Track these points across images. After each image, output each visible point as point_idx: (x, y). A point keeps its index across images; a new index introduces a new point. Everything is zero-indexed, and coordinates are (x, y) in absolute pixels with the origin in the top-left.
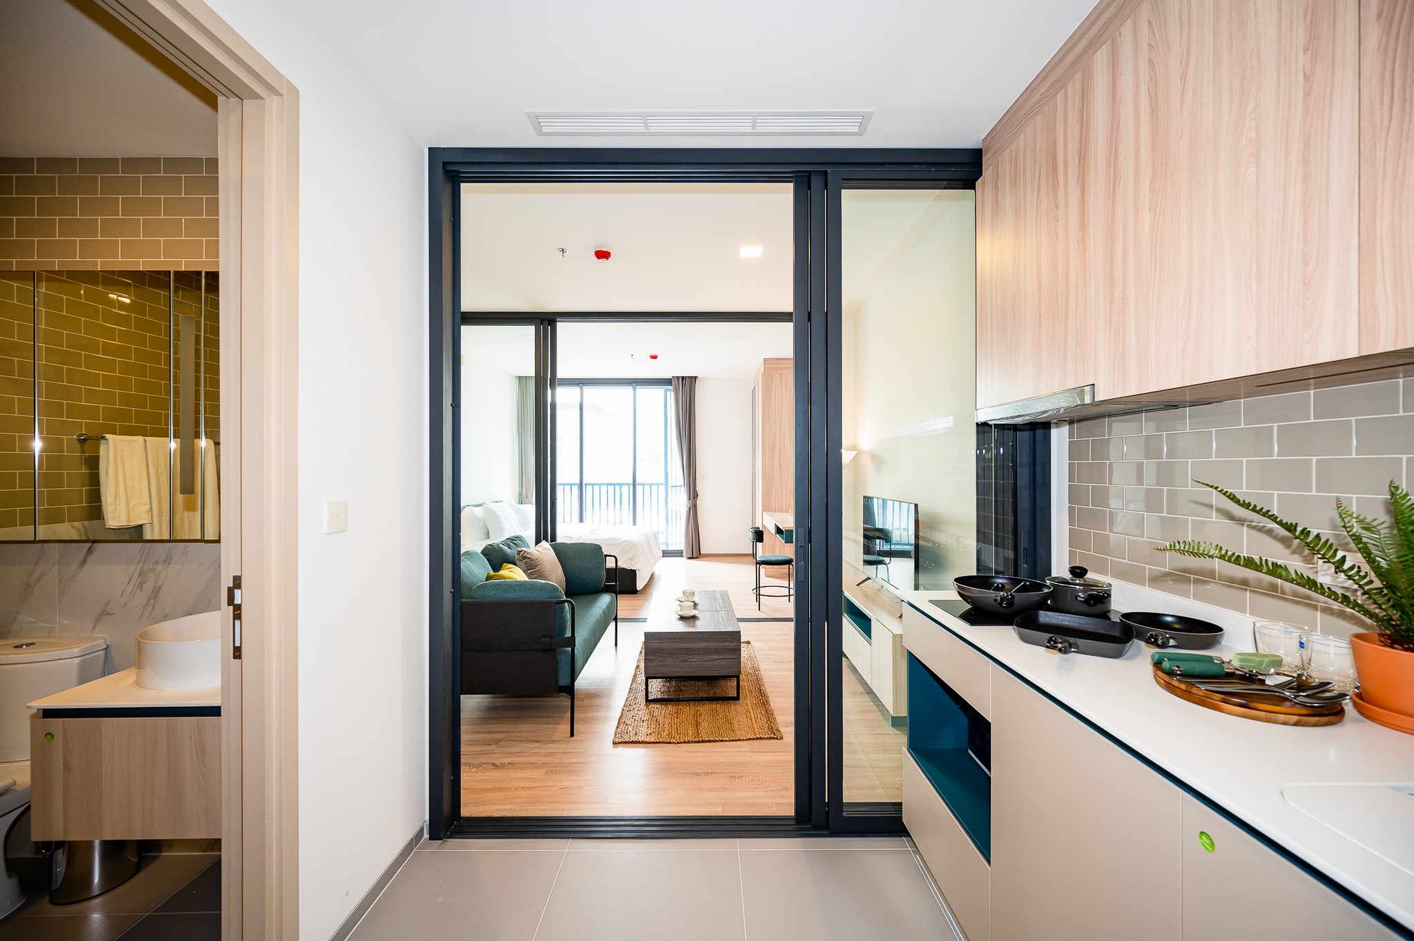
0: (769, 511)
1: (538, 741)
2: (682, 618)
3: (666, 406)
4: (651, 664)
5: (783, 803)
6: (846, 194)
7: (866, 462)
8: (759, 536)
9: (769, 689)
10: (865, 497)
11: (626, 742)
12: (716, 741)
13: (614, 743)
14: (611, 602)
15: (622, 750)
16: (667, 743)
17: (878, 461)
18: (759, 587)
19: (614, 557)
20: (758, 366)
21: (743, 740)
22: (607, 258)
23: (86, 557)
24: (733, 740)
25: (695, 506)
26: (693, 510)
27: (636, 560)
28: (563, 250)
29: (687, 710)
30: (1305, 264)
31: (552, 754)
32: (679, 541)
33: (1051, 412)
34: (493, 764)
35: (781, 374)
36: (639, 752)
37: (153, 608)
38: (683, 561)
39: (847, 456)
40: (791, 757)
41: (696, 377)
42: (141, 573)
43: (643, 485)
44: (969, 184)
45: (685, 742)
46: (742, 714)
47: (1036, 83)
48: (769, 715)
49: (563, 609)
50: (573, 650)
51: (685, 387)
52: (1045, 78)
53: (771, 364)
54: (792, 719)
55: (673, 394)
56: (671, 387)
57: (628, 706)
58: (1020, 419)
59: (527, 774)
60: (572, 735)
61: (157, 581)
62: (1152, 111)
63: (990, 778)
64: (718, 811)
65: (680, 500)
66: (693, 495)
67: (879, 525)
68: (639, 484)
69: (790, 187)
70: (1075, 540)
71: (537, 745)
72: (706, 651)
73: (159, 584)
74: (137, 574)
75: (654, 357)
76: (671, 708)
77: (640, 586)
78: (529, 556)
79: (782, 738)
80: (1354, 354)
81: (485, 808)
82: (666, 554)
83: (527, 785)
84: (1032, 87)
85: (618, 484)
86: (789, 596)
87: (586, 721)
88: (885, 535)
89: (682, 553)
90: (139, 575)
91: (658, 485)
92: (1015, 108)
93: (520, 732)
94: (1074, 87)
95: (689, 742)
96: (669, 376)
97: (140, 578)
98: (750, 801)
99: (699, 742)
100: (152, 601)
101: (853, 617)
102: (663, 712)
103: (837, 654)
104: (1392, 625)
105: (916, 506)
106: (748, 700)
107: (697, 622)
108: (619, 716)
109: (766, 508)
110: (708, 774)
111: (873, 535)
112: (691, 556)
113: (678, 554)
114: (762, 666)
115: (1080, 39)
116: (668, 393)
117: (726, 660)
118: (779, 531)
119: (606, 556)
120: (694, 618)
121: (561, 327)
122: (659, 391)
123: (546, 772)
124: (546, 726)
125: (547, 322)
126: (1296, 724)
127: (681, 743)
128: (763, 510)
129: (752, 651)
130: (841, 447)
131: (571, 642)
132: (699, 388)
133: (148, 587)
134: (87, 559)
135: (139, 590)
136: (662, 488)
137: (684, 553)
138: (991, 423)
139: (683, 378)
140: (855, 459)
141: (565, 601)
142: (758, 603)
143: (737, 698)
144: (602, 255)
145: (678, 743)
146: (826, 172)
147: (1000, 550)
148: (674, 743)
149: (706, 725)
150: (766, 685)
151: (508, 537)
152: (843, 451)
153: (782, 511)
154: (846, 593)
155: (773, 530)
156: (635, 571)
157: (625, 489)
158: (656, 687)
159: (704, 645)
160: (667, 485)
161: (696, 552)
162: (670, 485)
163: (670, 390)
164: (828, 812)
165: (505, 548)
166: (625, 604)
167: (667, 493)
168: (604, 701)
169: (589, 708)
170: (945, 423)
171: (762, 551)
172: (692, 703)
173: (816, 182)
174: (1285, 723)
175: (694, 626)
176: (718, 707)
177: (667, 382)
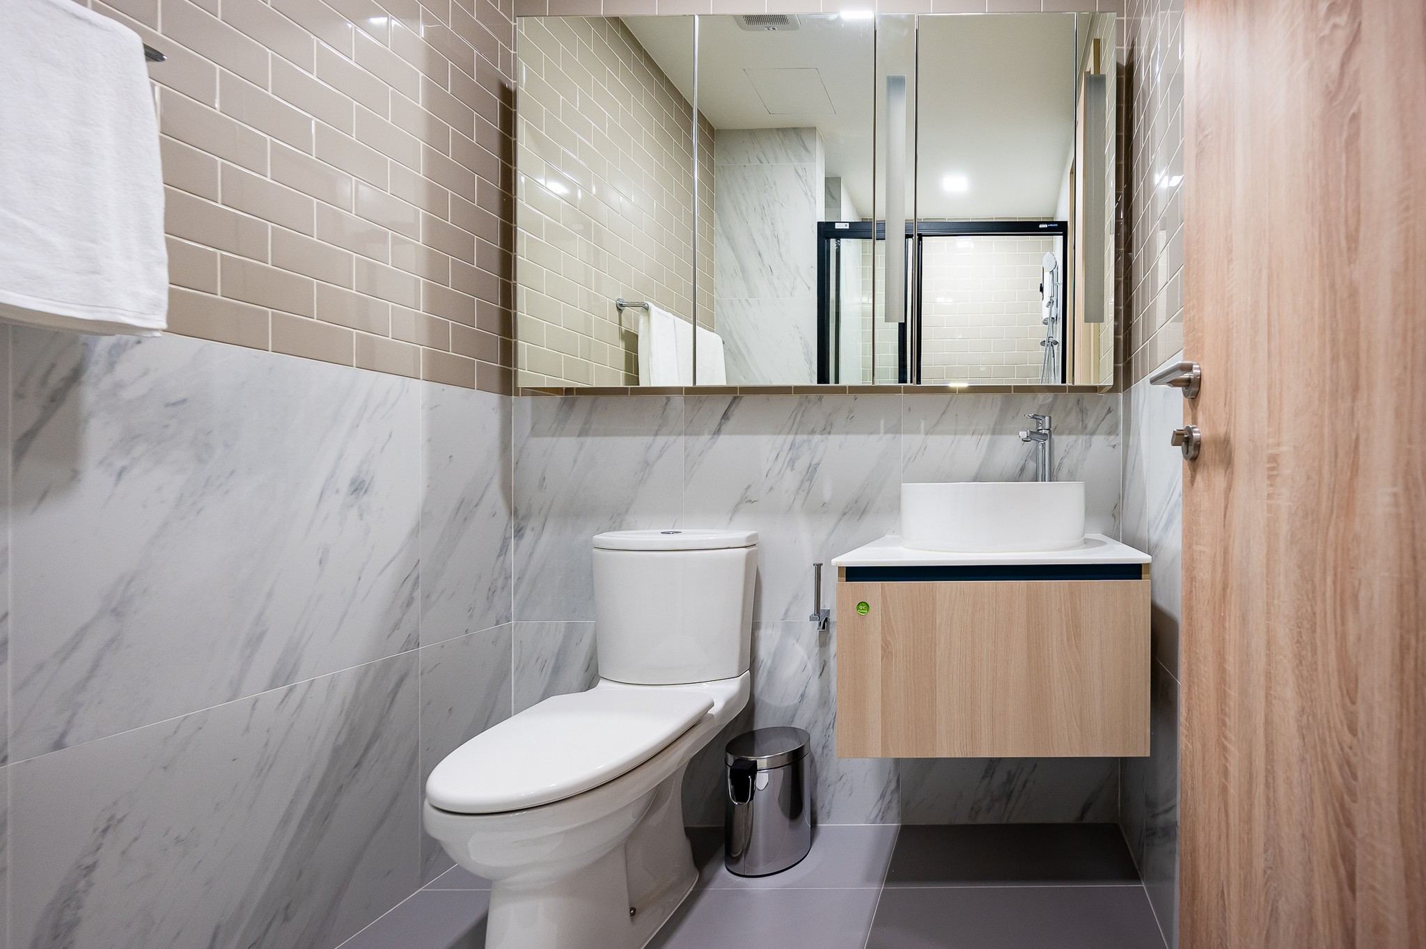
23: (720, 425)
37: (808, 493)
42: (792, 445)
61: (812, 459)
73: (815, 462)
74: (787, 447)
90: (790, 449)
97: (791, 453)
100: (807, 484)
133: (802, 464)
134: (722, 427)
135: (789, 469)
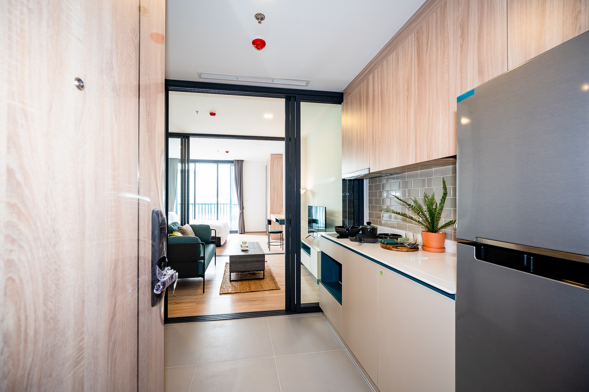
0: (273, 214)
1: (191, 295)
2: (243, 251)
3: (231, 172)
4: (232, 267)
5: (282, 306)
6: (302, 104)
7: (309, 194)
8: (270, 222)
9: (275, 275)
10: (309, 206)
11: (224, 293)
12: (257, 291)
13: (220, 294)
14: (214, 248)
15: (223, 296)
16: (240, 293)
17: (313, 193)
18: (270, 242)
19: (215, 230)
20: (269, 157)
21: (267, 290)
22: (214, 116)
24: (263, 291)
25: (243, 212)
26: (242, 214)
27: (221, 233)
28: (197, 112)
29: (246, 283)
30: (407, 141)
31: (197, 299)
32: (236, 227)
33: (360, 176)
34: (175, 303)
35: (277, 160)
36: (229, 296)
38: (238, 235)
39: (302, 192)
40: (284, 294)
41: (243, 160)
43: (221, 204)
44: (340, 103)
45: (246, 292)
46: (266, 283)
47: (357, 77)
48: (275, 283)
49: (200, 246)
50: (204, 261)
51: (239, 164)
52: (359, 77)
53: (275, 157)
54: (284, 283)
55: (234, 167)
56: (233, 164)
57: (223, 283)
58: (353, 178)
59: (189, 305)
60: (204, 292)
62: (381, 95)
63: (342, 285)
64: (260, 310)
65: (237, 210)
66: (242, 208)
67: (314, 218)
68: (219, 204)
69: (284, 100)
70: (370, 215)
71: (191, 296)
72: (252, 262)
75: (227, 152)
76: (239, 283)
77: (222, 243)
78: (182, 229)
79: (280, 289)
80: (414, 163)
81: (176, 315)
82: (231, 232)
83: (190, 308)
84: (355, 79)
85: (210, 204)
86: (281, 245)
87: (209, 288)
88: (315, 221)
89: (237, 232)
91: (227, 204)
92: (351, 84)
93: (183, 293)
94: (365, 82)
95: (247, 292)
96: (232, 159)
98: (270, 307)
99: (251, 292)
101: (305, 249)
102: (237, 284)
103: (299, 263)
104: (428, 227)
105: (325, 208)
106: (267, 279)
107: (248, 252)
108: (220, 286)
109: (272, 212)
110: (255, 300)
111: (312, 222)
112: (241, 233)
113: (236, 232)
114: (272, 269)
115: (367, 69)
116: (232, 166)
117: (259, 265)
118: (277, 220)
119: (212, 229)
120: (247, 250)
121: (191, 139)
122: (228, 165)
123: (196, 304)
124: (193, 291)
125: (186, 137)
126: (407, 251)
127: (245, 292)
128: (270, 213)
129: (268, 264)
130: (300, 189)
131: (203, 258)
132: (245, 165)
136: (229, 206)
137: (238, 232)
138: (346, 179)
139: (238, 160)
140: (305, 193)
141: (201, 243)
142: (269, 249)
143: (264, 278)
144: (213, 114)
145: (243, 292)
146: (296, 96)
147: (349, 220)
148: (242, 293)
149: (253, 287)
150: (274, 274)
151: (172, 222)
152: (301, 190)
153: (278, 214)
154: (302, 241)
155: (275, 220)
156: (220, 237)
157: (213, 206)
158: (234, 276)
159: (251, 259)
160: (231, 204)
161: (243, 231)
162: (232, 204)
163: (233, 165)
164: (296, 306)
165: (172, 226)
166: (218, 250)
167: (231, 207)
168: (213, 282)
169: (208, 284)
170: (332, 179)
171: (271, 228)
172: (247, 281)
173: (292, 99)
174: (405, 251)
175: (248, 253)
176: (257, 281)
177: (232, 162)
